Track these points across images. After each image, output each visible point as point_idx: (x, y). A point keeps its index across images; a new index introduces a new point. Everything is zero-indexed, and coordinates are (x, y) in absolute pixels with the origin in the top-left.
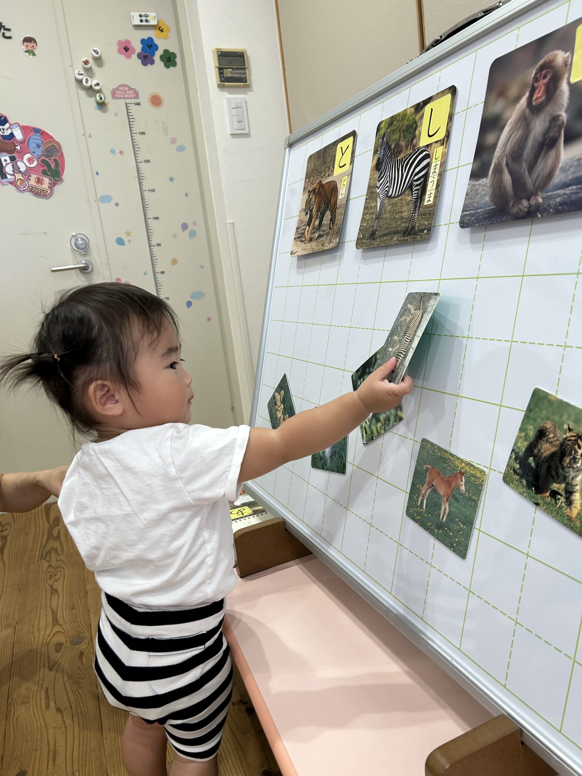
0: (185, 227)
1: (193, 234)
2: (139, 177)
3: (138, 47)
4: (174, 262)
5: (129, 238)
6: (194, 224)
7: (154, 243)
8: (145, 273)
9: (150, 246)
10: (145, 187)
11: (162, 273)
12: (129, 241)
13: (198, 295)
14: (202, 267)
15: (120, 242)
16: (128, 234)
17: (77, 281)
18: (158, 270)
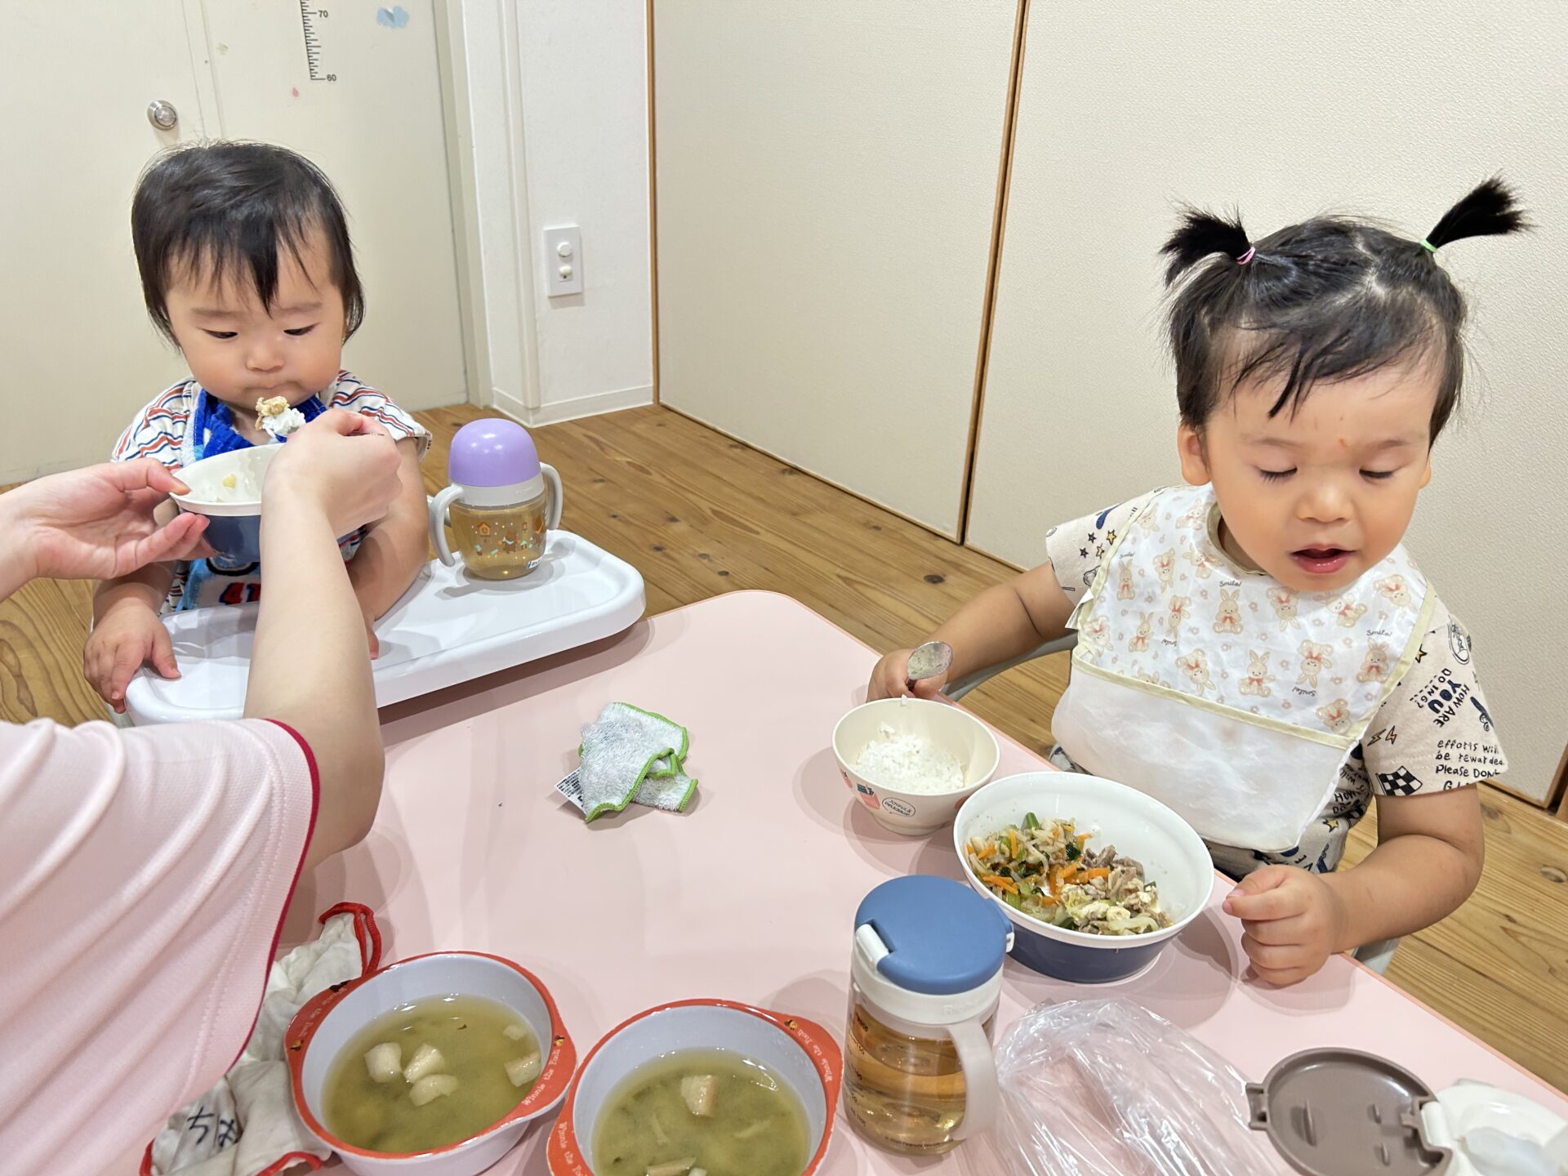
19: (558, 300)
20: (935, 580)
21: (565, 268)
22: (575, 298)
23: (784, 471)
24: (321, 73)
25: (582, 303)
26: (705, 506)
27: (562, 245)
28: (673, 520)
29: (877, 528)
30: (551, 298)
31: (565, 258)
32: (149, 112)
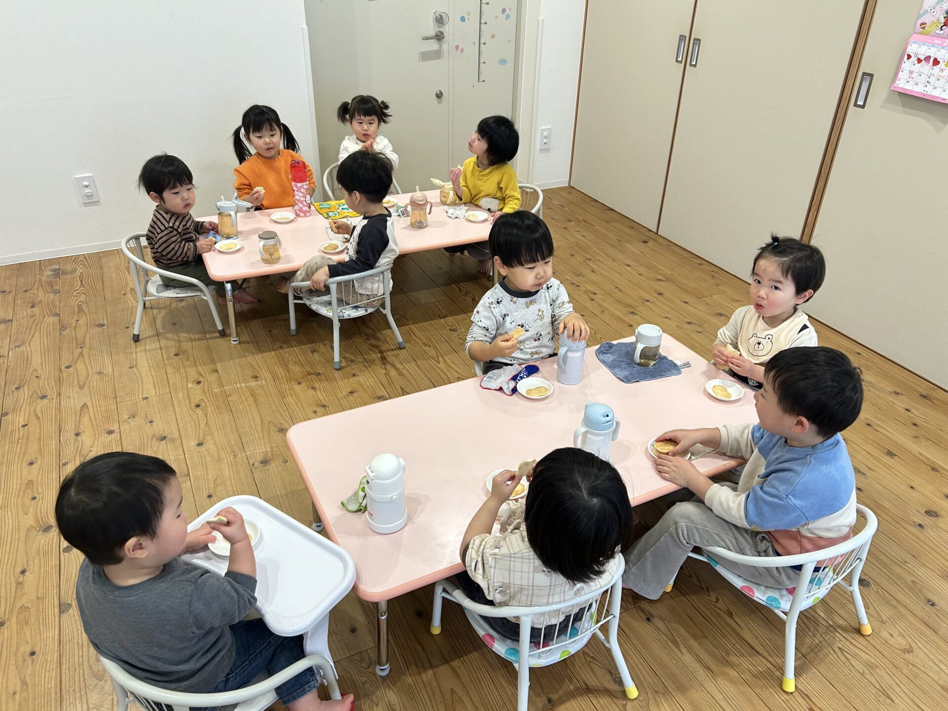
0: (504, 11)
1: (508, 17)
4: (493, 36)
5: (469, 17)
6: (510, 9)
7: (483, 22)
8: (474, 43)
9: (480, 23)
11: (484, 44)
12: (468, 19)
14: (509, 41)
15: (463, 19)
16: (469, 14)
17: (433, 45)
18: (482, 42)
19: (542, 150)
20: (645, 242)
21: (545, 141)
22: (548, 150)
23: (607, 210)
24: (481, 80)
25: (549, 152)
26: (581, 219)
27: (545, 133)
28: (570, 221)
29: (633, 228)
30: (540, 150)
31: (546, 137)
32: (436, 94)
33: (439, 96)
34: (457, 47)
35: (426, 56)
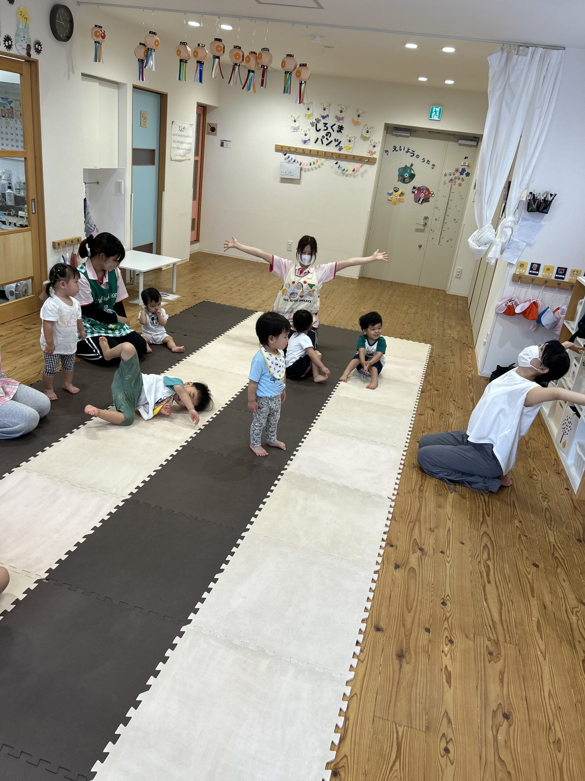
0: (455, 220)
1: (456, 222)
2: (447, 204)
3: (460, 170)
4: (448, 228)
6: (458, 219)
7: (445, 222)
8: (439, 230)
9: (443, 223)
10: (448, 207)
11: (444, 231)
12: (439, 220)
13: (451, 239)
14: (454, 232)
15: (436, 220)
16: (439, 218)
17: (422, 227)
18: (443, 229)
21: (458, 274)
22: (459, 278)
24: (440, 244)
27: (458, 270)
30: (455, 277)
31: (459, 272)
33: (420, 246)
34: (431, 230)
35: (417, 230)
